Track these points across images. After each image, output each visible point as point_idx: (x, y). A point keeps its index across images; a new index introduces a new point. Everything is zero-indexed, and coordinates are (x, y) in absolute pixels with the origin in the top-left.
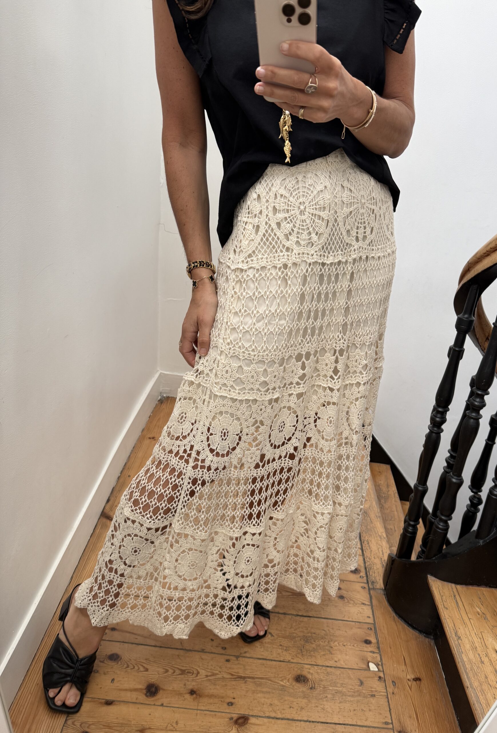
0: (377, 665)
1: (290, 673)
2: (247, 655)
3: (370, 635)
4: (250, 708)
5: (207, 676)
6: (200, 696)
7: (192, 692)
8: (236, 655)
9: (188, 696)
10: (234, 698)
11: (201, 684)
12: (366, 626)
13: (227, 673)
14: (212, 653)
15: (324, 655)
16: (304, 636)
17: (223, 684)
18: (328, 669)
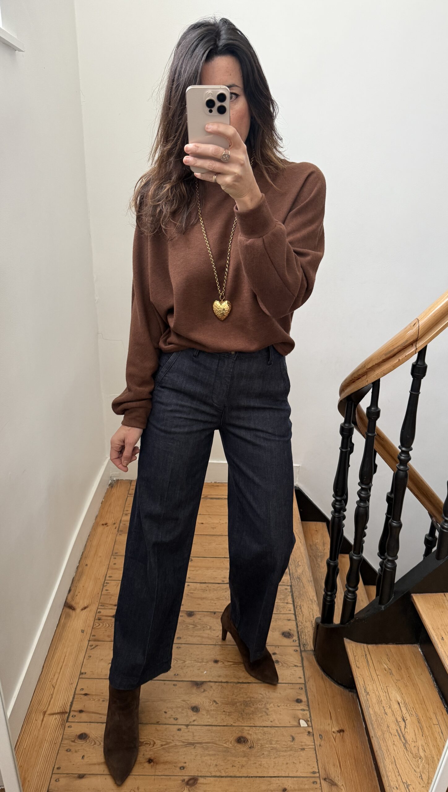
0: (307, 721)
1: (233, 736)
2: (195, 723)
3: (301, 694)
4: (199, 770)
5: (162, 745)
6: (157, 764)
7: (150, 761)
8: (187, 724)
9: (147, 765)
10: (185, 763)
11: (157, 753)
12: (298, 686)
13: (179, 741)
14: (166, 724)
15: (261, 716)
16: (244, 701)
17: (176, 750)
18: (265, 729)
